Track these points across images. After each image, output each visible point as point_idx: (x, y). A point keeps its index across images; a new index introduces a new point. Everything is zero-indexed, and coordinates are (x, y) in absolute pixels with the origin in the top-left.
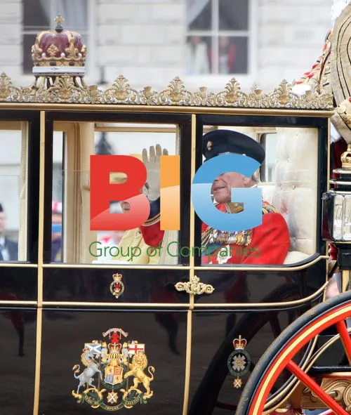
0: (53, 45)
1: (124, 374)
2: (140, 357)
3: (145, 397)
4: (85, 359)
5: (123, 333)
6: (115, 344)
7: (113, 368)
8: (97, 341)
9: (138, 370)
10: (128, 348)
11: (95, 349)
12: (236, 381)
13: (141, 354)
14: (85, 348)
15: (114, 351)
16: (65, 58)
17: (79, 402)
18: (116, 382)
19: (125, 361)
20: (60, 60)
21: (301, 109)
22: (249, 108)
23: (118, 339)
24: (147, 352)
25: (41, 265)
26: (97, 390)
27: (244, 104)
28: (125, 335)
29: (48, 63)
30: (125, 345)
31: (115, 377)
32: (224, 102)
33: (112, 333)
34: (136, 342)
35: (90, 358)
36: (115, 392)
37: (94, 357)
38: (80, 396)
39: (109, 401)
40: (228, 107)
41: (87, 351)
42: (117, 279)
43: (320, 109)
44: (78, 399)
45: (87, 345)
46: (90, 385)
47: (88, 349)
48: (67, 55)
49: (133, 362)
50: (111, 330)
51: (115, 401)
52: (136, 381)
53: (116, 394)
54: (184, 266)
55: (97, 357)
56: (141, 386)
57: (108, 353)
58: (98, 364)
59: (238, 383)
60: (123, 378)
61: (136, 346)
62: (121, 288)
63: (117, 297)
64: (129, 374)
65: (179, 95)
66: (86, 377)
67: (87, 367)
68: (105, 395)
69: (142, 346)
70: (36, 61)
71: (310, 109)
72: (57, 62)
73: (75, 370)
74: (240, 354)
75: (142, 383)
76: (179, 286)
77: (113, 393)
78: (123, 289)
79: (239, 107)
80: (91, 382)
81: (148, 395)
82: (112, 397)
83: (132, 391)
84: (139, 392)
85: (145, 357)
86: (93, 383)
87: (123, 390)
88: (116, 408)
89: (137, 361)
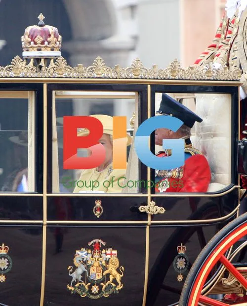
0: (39, 36)
1: (103, 272)
2: (114, 260)
3: (117, 289)
4: (76, 261)
5: (102, 242)
6: (97, 251)
7: (95, 268)
8: (84, 249)
9: (112, 269)
10: (106, 253)
11: (83, 254)
12: (179, 276)
13: (115, 257)
14: (76, 254)
15: (96, 256)
16: (48, 46)
17: (72, 293)
18: (97, 278)
19: (104, 263)
20: (44, 47)
21: (220, 80)
22: (186, 80)
23: (99, 247)
24: (119, 256)
25: (45, 195)
26: (84, 284)
27: (183, 77)
28: (104, 244)
29: (36, 49)
30: (104, 251)
31: (97, 274)
32: (169, 76)
33: (95, 243)
34: (111, 249)
35: (80, 261)
36: (97, 285)
37: (83, 261)
38: (73, 289)
39: (93, 292)
40: (172, 79)
41: (77, 256)
42: (98, 204)
43: (233, 80)
44: (71, 290)
45: (78, 252)
46: (80, 280)
47: (79, 255)
48: (49, 43)
49: (109, 263)
50: (94, 241)
51: (97, 292)
52: (111, 278)
53: (97, 287)
54: (143, 194)
55: (84, 260)
56: (115, 281)
57: (92, 257)
58: (85, 265)
59: (180, 278)
60: (102, 275)
61: (111, 252)
62: (101, 210)
63: (98, 217)
64: (106, 272)
65: (139, 71)
66: (77, 275)
67: (77, 268)
68: (90, 287)
69: (115, 252)
70: (26, 47)
71: (227, 80)
72: (42, 48)
73: (70, 269)
74: (182, 257)
75: (115, 279)
76: (142, 209)
77: (95, 286)
78: (102, 211)
79: (179, 79)
80: (80, 278)
81: (120, 287)
82: (95, 289)
83: (109, 284)
84: (113, 285)
85: (117, 260)
86: (82, 279)
87: (102, 284)
88: (98, 297)
89: (112, 263)
